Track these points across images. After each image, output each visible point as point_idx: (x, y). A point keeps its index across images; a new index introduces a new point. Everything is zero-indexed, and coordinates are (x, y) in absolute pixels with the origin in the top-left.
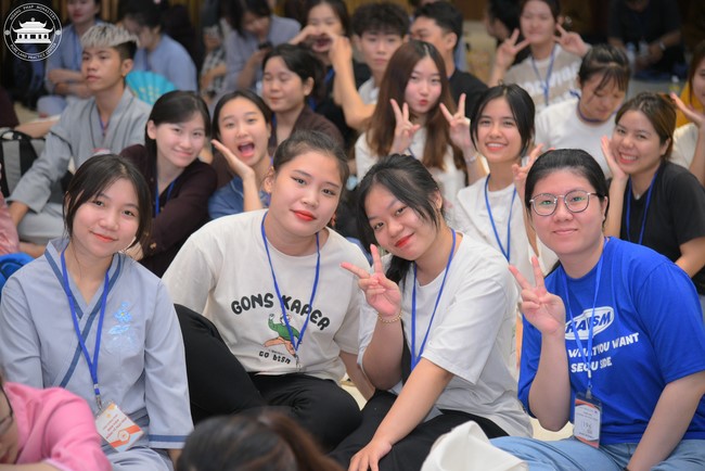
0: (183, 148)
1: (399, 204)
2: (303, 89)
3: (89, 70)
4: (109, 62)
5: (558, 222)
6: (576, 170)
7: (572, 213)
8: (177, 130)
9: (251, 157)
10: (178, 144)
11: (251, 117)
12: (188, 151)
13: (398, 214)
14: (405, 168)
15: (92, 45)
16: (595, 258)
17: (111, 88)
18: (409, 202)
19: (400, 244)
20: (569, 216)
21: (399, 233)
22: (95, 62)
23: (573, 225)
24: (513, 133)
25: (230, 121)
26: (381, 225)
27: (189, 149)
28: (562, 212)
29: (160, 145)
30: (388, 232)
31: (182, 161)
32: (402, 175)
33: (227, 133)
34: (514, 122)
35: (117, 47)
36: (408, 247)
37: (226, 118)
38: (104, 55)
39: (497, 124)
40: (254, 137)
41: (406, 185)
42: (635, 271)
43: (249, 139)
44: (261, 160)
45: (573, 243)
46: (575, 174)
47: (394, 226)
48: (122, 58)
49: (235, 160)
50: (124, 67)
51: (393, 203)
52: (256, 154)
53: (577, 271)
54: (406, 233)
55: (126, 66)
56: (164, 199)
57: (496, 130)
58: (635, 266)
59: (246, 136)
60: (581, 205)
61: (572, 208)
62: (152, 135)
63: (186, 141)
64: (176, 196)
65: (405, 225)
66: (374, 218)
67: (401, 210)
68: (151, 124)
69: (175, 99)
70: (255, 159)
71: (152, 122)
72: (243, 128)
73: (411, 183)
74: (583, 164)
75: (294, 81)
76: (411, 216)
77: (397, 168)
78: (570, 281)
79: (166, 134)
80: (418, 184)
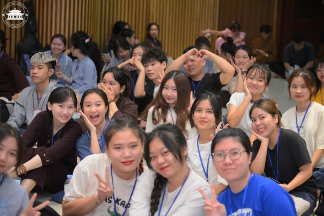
0: (64, 114)
1: (166, 149)
2: (120, 90)
3: (33, 73)
4: (42, 70)
5: (226, 165)
6: (235, 139)
7: (233, 161)
8: (61, 106)
9: (96, 121)
10: (62, 112)
11: (98, 103)
12: (66, 116)
13: (164, 154)
14: (172, 132)
15: (36, 62)
16: (244, 184)
17: (43, 82)
18: (171, 149)
19: (162, 169)
20: (231, 162)
21: (162, 164)
22: (36, 70)
23: (233, 167)
24: (211, 116)
25: (88, 104)
26: (155, 157)
27: (67, 114)
28: (228, 160)
29: (54, 113)
30: (157, 162)
31: (64, 121)
32: (171, 135)
33: (86, 109)
34: (212, 111)
35: (46, 64)
36: (166, 172)
37: (87, 102)
38: (40, 67)
39: (204, 112)
40: (99, 113)
41: (171, 141)
42: (263, 192)
43: (97, 114)
44: (101, 122)
45: (234, 175)
46: (235, 141)
47: (161, 160)
48: (49, 68)
49: (88, 122)
50: (50, 72)
51: (162, 149)
52: (99, 120)
53: (236, 190)
54: (166, 165)
55: (51, 72)
56: (56, 137)
57: (203, 114)
58: (263, 189)
59: (95, 112)
60: (237, 156)
61: (233, 158)
62: (50, 109)
63: (65, 111)
64: (62, 137)
65: (166, 161)
66: (152, 153)
67: (166, 152)
68: (49, 103)
69: (61, 91)
70: (98, 123)
71: (49, 102)
72: (94, 109)
73: (174, 140)
74: (239, 135)
75: (117, 86)
76: (170, 157)
77: (169, 131)
78: (232, 194)
79: (56, 108)
80: (177, 142)
